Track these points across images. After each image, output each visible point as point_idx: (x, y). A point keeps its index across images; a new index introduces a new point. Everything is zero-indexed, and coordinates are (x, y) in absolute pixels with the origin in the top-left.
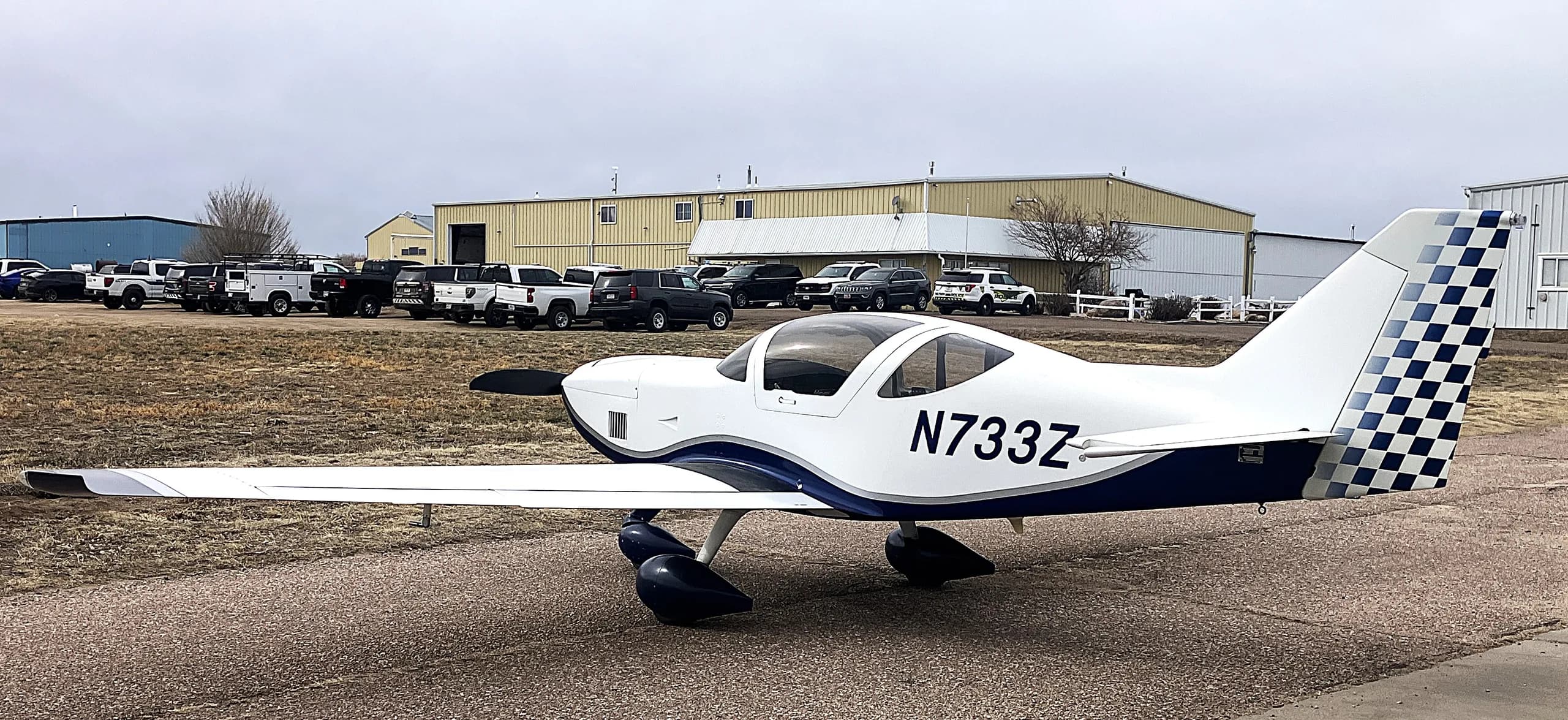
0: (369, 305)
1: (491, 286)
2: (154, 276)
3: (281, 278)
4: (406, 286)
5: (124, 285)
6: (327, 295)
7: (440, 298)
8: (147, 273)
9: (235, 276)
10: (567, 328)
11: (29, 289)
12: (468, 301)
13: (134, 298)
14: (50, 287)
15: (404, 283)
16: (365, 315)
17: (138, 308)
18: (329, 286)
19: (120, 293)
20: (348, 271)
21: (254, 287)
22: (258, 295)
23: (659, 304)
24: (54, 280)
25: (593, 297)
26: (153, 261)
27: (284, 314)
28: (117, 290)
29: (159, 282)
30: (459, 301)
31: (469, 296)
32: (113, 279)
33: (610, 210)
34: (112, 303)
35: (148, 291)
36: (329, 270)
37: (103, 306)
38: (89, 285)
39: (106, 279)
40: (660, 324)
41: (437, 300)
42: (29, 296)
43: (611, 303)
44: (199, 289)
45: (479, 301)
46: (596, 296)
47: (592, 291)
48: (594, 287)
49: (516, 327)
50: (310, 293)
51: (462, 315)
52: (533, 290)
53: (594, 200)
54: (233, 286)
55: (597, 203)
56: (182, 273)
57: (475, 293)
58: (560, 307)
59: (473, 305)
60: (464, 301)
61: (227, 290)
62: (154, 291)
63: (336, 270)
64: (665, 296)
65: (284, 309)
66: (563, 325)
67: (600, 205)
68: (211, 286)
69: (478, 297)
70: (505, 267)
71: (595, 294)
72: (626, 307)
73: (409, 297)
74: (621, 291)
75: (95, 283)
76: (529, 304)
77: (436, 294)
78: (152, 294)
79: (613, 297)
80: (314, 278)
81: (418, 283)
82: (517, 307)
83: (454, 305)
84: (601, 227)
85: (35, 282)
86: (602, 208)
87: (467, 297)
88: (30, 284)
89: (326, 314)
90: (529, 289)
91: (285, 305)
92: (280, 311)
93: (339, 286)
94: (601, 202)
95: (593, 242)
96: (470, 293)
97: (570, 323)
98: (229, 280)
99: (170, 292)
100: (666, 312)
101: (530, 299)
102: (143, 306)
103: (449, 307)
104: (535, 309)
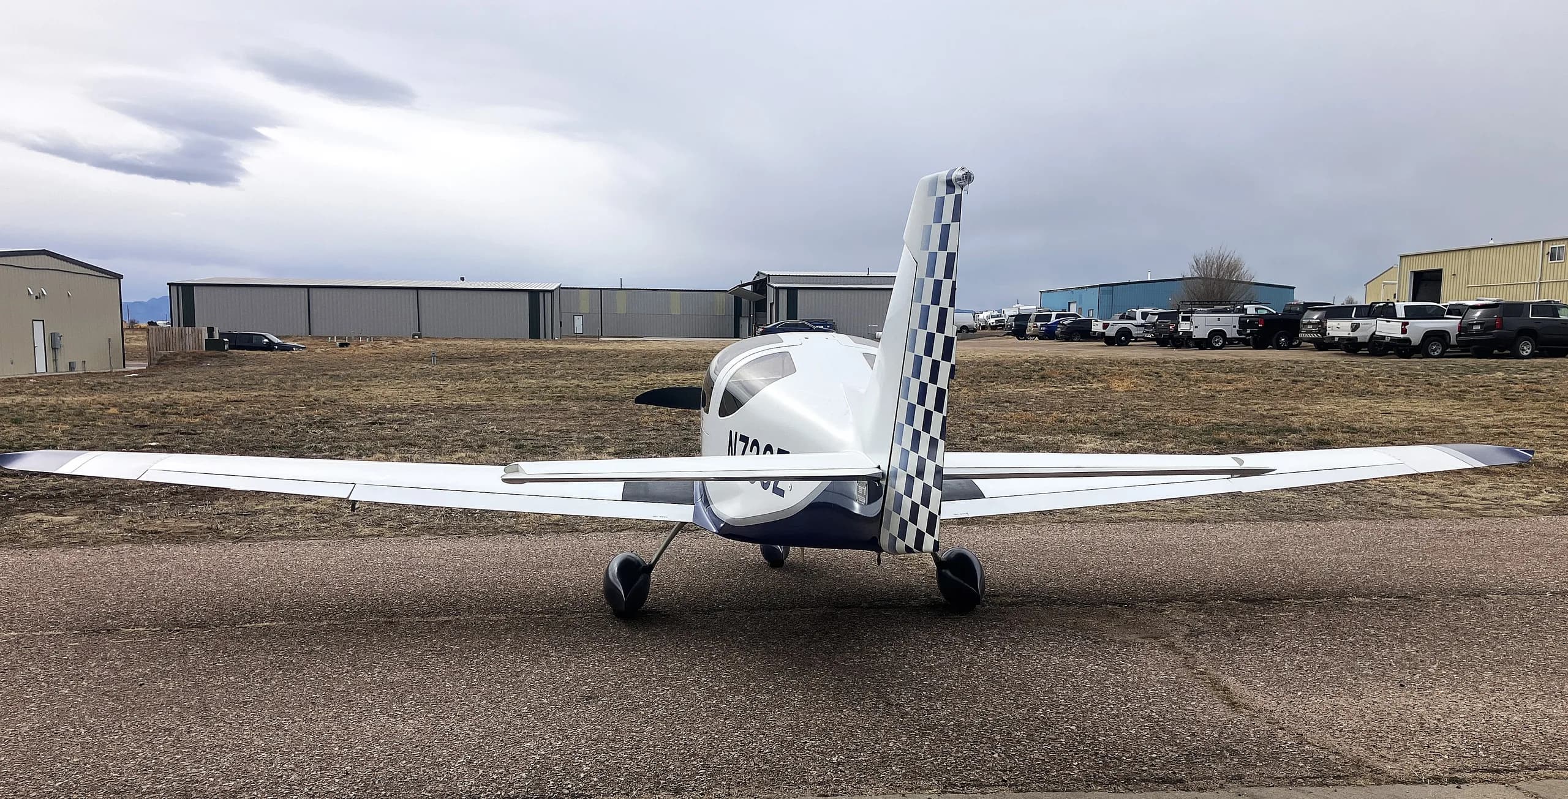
0: (1283, 340)
1: (1372, 321)
2: (1139, 321)
3: (1219, 319)
4: (1309, 323)
5: (1117, 328)
6: (1249, 332)
7: (1331, 333)
8: (1135, 319)
9: (1185, 319)
10: (1440, 356)
11: (1062, 333)
12: (1352, 334)
13: (1123, 338)
14: (1077, 331)
15: (1308, 321)
16: (1279, 348)
17: (1126, 345)
18: (1251, 324)
19: (1113, 334)
20: (1275, 312)
21: (1196, 327)
22: (1201, 333)
23: (1528, 333)
24: (1080, 326)
25: (1461, 328)
26: (1140, 310)
27: (1220, 348)
28: (1111, 332)
29: (1142, 325)
30: (1345, 334)
31: (1353, 330)
32: (1109, 324)
33: (1559, 250)
34: (1110, 341)
35: (1135, 332)
36: (1260, 312)
37: (1104, 344)
38: (1094, 329)
39: (1104, 324)
40: (1527, 350)
41: (1329, 334)
42: (1062, 338)
43: (1478, 333)
44: (1164, 330)
45: (1362, 335)
46: (1463, 327)
47: (1461, 323)
48: (1463, 319)
49: (1396, 356)
50: (1237, 331)
51: (1350, 346)
52: (1407, 324)
53: (1544, 242)
54: (1184, 327)
55: (1547, 244)
56: (1157, 317)
57: (1359, 327)
58: (1432, 338)
59: (1356, 337)
60: (1349, 334)
61: (1179, 330)
62: (1138, 332)
63: (1266, 312)
64: (1535, 326)
65: (1220, 344)
66: (1436, 354)
67: (1549, 247)
68: (1171, 327)
69: (1362, 331)
70: (1392, 304)
71: (1462, 326)
72: (1490, 336)
73: (1311, 332)
74: (1488, 322)
75: (1097, 327)
76: (1402, 336)
77: (1328, 328)
78: (1137, 334)
79: (1479, 327)
80: (1242, 319)
81: (1319, 320)
82: (1393, 339)
83: (1341, 338)
84: (1549, 265)
85: (1066, 327)
86: (1552, 248)
87: (1352, 331)
88: (1062, 329)
89: (1251, 347)
90: (1403, 323)
91: (1221, 341)
92: (1217, 345)
93: (1258, 324)
94: (1551, 243)
95: (1540, 279)
96: (1355, 328)
97: (1443, 351)
98: (1181, 322)
99: (1147, 332)
100: (1536, 342)
101: (1404, 331)
102: (1130, 343)
103: (1336, 340)
104: (1408, 340)
